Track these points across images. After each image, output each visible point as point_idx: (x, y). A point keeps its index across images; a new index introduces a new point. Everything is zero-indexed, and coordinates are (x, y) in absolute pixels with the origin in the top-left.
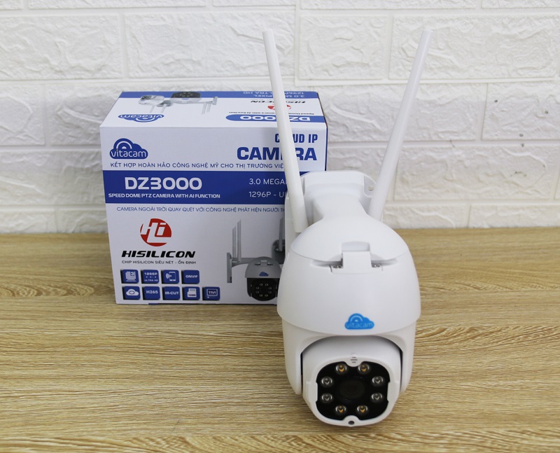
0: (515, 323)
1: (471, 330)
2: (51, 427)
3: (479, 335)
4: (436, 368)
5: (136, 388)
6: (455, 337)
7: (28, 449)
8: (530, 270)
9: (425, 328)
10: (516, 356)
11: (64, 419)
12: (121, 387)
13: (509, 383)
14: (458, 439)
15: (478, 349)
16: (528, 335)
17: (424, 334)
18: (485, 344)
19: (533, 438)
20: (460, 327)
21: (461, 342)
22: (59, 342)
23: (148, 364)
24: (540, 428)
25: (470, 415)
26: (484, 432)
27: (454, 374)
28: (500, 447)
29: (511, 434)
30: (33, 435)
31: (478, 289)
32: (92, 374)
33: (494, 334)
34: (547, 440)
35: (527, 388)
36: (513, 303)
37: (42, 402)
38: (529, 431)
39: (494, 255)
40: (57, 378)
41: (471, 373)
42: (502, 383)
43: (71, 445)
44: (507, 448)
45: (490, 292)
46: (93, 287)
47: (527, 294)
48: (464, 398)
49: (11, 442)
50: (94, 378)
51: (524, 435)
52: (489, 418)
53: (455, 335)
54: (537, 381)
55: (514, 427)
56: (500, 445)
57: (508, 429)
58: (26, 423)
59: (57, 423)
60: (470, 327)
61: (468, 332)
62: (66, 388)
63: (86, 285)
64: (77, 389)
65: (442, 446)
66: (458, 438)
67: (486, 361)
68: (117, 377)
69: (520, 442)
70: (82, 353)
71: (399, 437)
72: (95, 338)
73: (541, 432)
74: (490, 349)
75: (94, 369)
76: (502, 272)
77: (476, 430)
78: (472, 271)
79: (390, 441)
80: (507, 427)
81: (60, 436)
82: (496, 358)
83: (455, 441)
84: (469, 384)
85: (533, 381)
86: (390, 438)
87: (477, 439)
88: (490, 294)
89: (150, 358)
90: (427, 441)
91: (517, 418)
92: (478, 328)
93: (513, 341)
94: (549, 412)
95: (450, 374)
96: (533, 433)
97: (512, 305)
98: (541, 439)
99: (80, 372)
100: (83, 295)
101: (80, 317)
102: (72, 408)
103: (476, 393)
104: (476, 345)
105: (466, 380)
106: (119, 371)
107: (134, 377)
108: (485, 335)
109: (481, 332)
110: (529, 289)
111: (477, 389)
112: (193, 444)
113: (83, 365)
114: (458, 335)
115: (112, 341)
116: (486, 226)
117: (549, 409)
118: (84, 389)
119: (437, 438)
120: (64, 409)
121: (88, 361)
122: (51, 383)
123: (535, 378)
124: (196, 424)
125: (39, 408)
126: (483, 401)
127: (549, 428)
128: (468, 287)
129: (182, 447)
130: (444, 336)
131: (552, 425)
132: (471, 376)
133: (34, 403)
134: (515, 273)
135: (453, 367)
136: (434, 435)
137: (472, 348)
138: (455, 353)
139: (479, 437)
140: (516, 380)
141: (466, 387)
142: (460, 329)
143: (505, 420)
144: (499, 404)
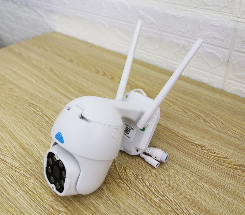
1: (240, 165)
3: (240, 169)
4: (200, 170)
6: (228, 164)
9: (219, 153)
13: (225, 197)
15: (232, 175)
17: (216, 155)
18: (238, 175)
21: (227, 167)
25: (187, 196)
26: (183, 206)
27: (205, 178)
35: (231, 204)
41: (213, 182)
42: (221, 194)
48: (195, 189)
52: (194, 203)
60: (242, 164)
61: (237, 165)
65: (159, 199)
66: (169, 201)
67: (227, 181)
71: (148, 185)
74: (238, 178)
77: (181, 203)
79: (142, 184)
80: (196, 212)
82: (234, 183)
83: (166, 201)
84: (206, 185)
85: (239, 204)
86: (144, 182)
90: (156, 193)
91: (207, 212)
95: (203, 176)
103: (204, 190)
104: (232, 172)
105: (206, 183)
111: (206, 189)
114: (231, 164)
119: (161, 195)
126: (201, 195)
130: (223, 161)
132: (212, 183)
135: (209, 175)
136: (162, 193)
137: (229, 173)
138: (218, 170)
139: (178, 207)
140: (230, 197)
141: (203, 186)
142: (235, 162)
143: (199, 209)
144: (206, 202)
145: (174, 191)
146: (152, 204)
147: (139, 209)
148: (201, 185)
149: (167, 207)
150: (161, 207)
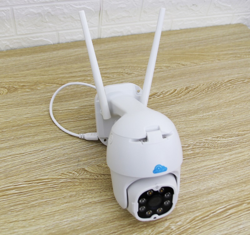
0: (202, 82)
1: (187, 88)
2: (20, 176)
3: (190, 91)
4: (178, 111)
5: (52, 145)
6: (181, 93)
7: (14, 190)
8: (202, 52)
9: (168, 90)
10: (207, 100)
11: (24, 170)
12: (44, 147)
13: (207, 114)
14: (195, 146)
15: (192, 99)
16: (208, 88)
17: (168, 93)
19: (222, 139)
20: (182, 87)
21: (184, 95)
22: (2, 126)
23: (52, 131)
24: (223, 134)
25: (196, 133)
26: (204, 140)
27: (186, 113)
28: (211, 146)
29: (214, 139)
30: (13, 182)
31: (184, 65)
32: (27, 142)
33: (196, 90)
34: (226, 139)
35: (214, 115)
36: (199, 71)
37: (9, 163)
38: (219, 137)
39: (186, 45)
40: (10, 148)
41: (192, 111)
42: (205, 114)
43: (34, 184)
44: (213, 146)
45: (189, 67)
46: (5, 88)
47: (204, 66)
48: (193, 125)
49: (4, 189)
50: (28, 144)
51: (218, 139)
52: (204, 133)
53: (181, 92)
54: (217, 111)
55: (214, 135)
56: (211, 145)
57: (212, 137)
58: (7, 177)
59: (22, 173)
61: (186, 90)
62: (17, 153)
63: (2, 88)
64: (23, 152)
67: (196, 104)
68: (40, 142)
69: (218, 142)
70: (17, 130)
72: (20, 120)
73: (224, 136)
74: (196, 97)
75: (27, 139)
76: (191, 55)
77: (201, 140)
78: (178, 55)
80: (211, 136)
81: (26, 180)
82: (199, 102)
83: (194, 147)
84: (193, 117)
87: (202, 144)
88: (189, 68)
89: (52, 127)
91: (214, 131)
92: (189, 87)
93: (204, 92)
94: (224, 126)
95: (184, 113)
96: (221, 137)
97: (199, 73)
98: (224, 139)
99: (20, 142)
100: (3, 94)
101: (7, 109)
102: (25, 163)
103: (196, 121)
104: (190, 96)
105: (191, 115)
106: (40, 138)
107: (48, 140)
108: (192, 90)
109: (190, 89)
110: (204, 63)
112: (90, 171)
113: (21, 138)
114: (182, 92)
115: (29, 121)
116: (178, 29)
117: (224, 124)
118: (27, 151)
119: (187, 147)
120: (22, 164)
121: (21, 135)
122: (9, 151)
123: (216, 110)
124: (87, 160)
125: (9, 166)
126: (200, 125)
127: (226, 134)
128: (180, 65)
129: (85, 173)
130: (177, 93)
131: (227, 132)
132: (192, 113)
133: (5, 164)
134: (196, 55)
135: (184, 109)
136: (186, 145)
137: (189, 98)
138: (183, 102)
139: (203, 143)
140: (209, 112)
141: (192, 119)
142: (182, 88)
143: (210, 133)
144: (206, 126)
145: (188, 137)
146: (193, 157)
147: (194, 167)
148: (191, 119)
149: (200, 149)
150: (198, 153)
